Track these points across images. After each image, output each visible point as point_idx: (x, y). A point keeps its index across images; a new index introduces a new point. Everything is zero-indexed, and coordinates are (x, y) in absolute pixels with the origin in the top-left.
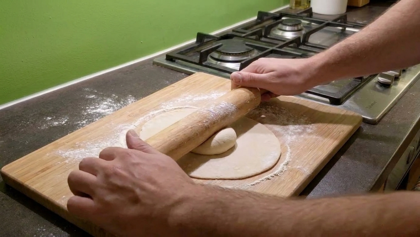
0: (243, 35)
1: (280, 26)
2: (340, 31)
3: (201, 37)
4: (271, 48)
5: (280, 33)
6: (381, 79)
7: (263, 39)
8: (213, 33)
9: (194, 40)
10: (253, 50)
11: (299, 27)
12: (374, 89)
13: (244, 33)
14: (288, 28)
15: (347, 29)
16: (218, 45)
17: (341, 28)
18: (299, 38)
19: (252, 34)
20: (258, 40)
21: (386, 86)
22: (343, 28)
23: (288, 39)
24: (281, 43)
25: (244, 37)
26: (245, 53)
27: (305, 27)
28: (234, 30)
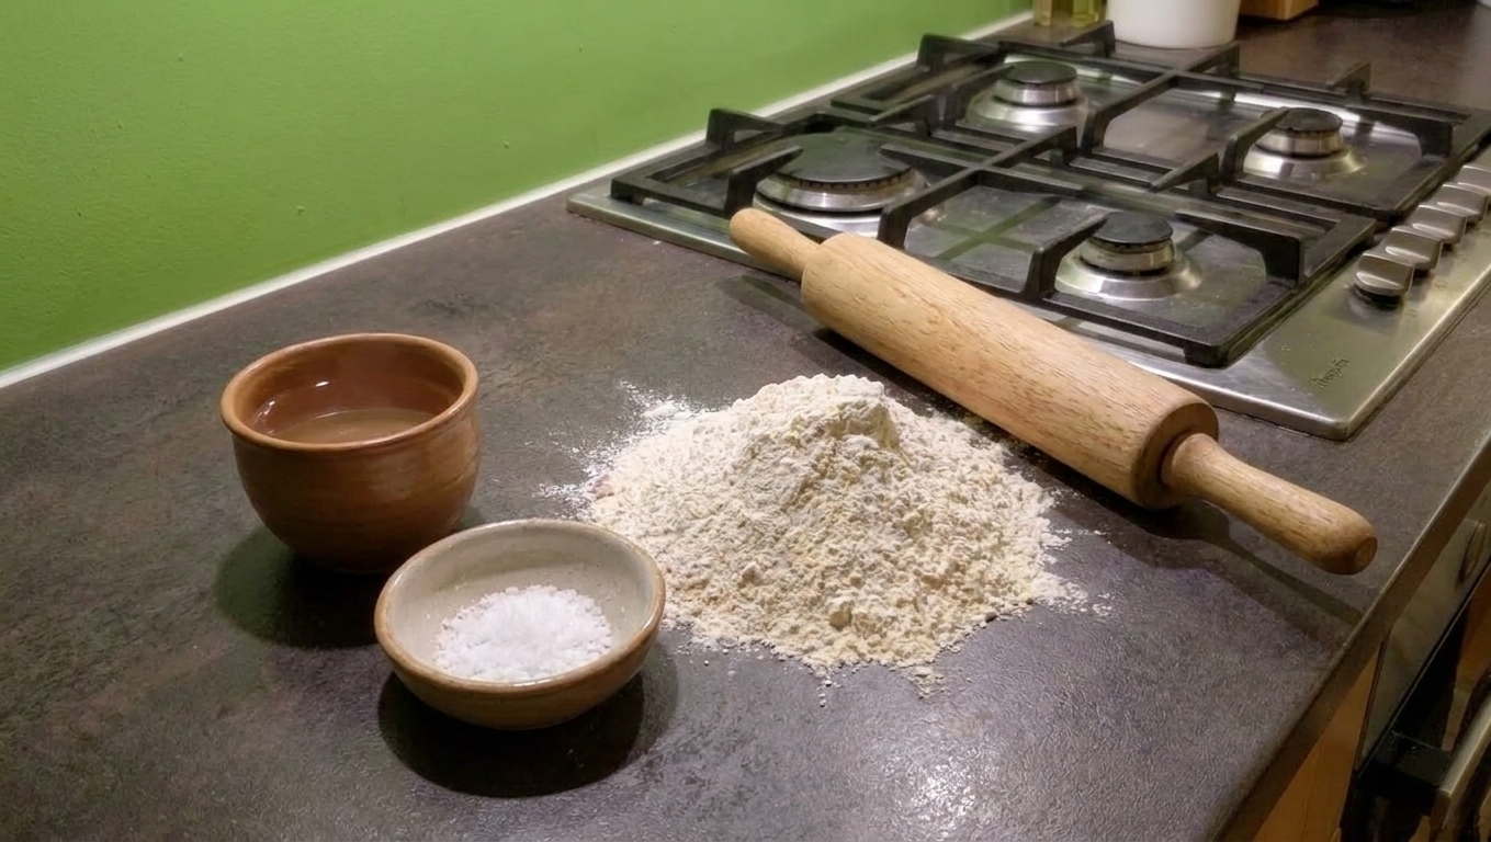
0: (874, 118)
1: (1000, 87)
2: (1214, 107)
3: (724, 125)
4: (973, 167)
5: (1000, 113)
6: (1365, 278)
7: (940, 134)
8: (765, 112)
9: (700, 136)
10: (908, 171)
11: (1070, 92)
12: (1344, 313)
13: (876, 112)
14: (1027, 96)
15: (1240, 99)
16: (783, 153)
17: (1217, 95)
18: (1072, 132)
19: (903, 116)
20: (926, 134)
21: (1385, 303)
22: (1228, 97)
23: (1030, 135)
24: (1009, 151)
25: (873, 125)
26: (878, 181)
27: (1086, 90)
28: (837, 101)
